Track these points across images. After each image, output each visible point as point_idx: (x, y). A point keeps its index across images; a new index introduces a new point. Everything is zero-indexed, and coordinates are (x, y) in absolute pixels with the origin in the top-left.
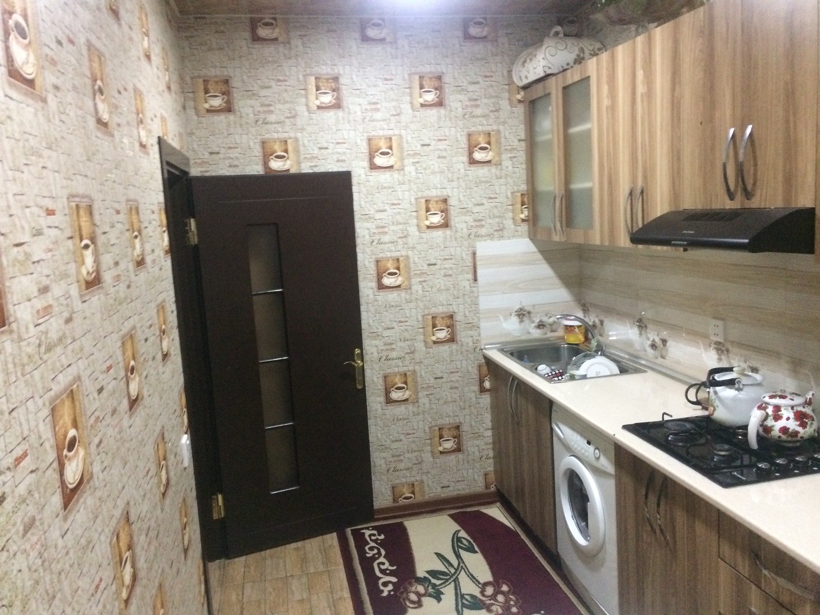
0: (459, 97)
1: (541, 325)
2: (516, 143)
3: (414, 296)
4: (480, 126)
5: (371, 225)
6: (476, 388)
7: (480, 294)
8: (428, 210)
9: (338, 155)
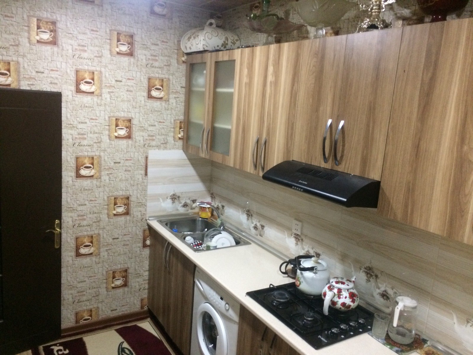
0: (144, 52)
1: (185, 205)
2: (179, 88)
3: (102, 184)
4: (157, 74)
5: (74, 132)
6: (141, 245)
7: (148, 184)
8: (117, 125)
9: (52, 79)
